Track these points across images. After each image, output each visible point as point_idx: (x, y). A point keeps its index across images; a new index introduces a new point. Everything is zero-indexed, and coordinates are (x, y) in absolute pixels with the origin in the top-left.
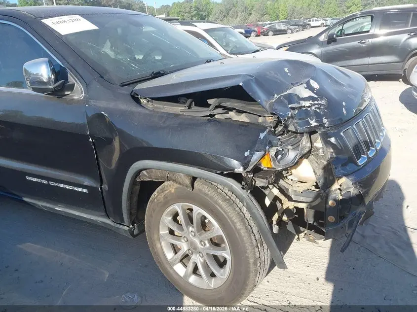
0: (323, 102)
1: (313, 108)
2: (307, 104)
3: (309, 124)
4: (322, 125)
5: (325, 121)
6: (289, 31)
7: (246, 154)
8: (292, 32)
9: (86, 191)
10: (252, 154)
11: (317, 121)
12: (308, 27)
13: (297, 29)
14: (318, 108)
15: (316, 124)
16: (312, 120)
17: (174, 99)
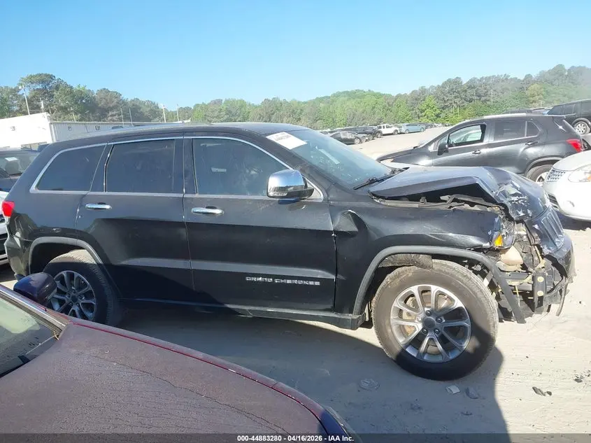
0: (525, 197)
1: (520, 202)
2: (515, 199)
3: (518, 214)
4: (527, 215)
5: (529, 211)
6: (357, 141)
7: (490, 233)
8: (361, 142)
9: (317, 283)
10: (493, 233)
11: (524, 212)
12: (379, 135)
13: (367, 138)
14: (523, 202)
15: (523, 214)
16: (520, 211)
17: (414, 198)
